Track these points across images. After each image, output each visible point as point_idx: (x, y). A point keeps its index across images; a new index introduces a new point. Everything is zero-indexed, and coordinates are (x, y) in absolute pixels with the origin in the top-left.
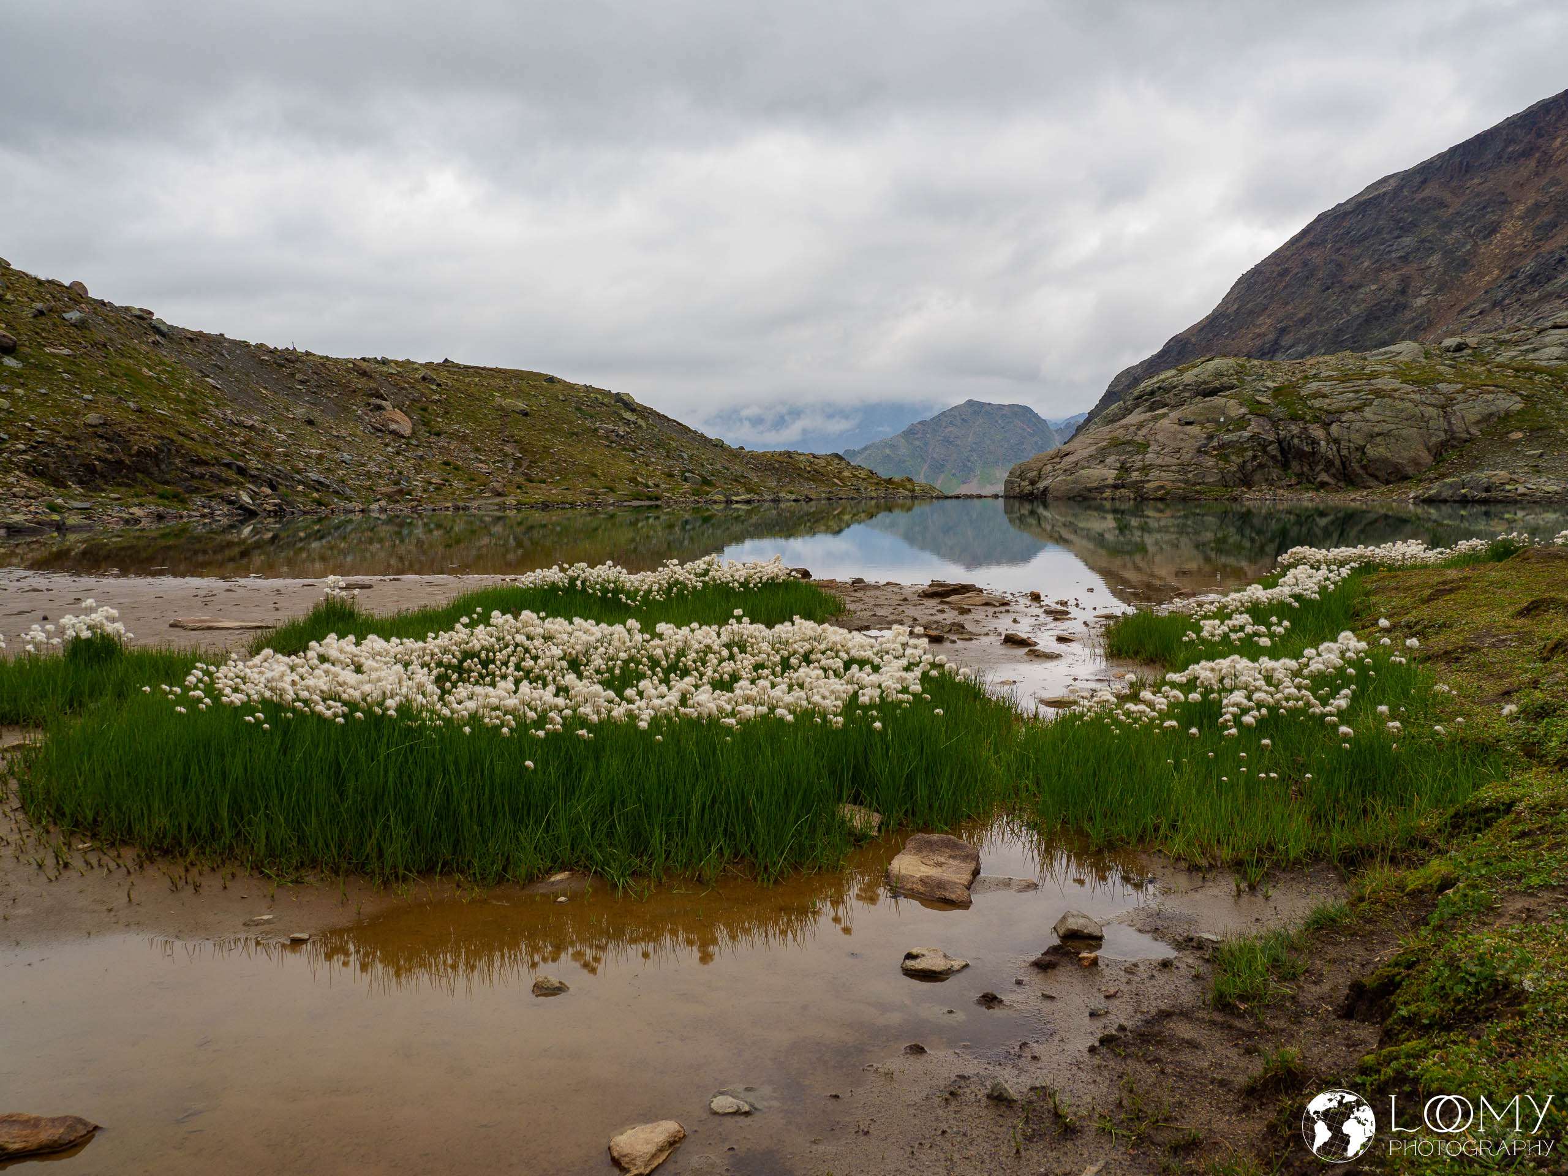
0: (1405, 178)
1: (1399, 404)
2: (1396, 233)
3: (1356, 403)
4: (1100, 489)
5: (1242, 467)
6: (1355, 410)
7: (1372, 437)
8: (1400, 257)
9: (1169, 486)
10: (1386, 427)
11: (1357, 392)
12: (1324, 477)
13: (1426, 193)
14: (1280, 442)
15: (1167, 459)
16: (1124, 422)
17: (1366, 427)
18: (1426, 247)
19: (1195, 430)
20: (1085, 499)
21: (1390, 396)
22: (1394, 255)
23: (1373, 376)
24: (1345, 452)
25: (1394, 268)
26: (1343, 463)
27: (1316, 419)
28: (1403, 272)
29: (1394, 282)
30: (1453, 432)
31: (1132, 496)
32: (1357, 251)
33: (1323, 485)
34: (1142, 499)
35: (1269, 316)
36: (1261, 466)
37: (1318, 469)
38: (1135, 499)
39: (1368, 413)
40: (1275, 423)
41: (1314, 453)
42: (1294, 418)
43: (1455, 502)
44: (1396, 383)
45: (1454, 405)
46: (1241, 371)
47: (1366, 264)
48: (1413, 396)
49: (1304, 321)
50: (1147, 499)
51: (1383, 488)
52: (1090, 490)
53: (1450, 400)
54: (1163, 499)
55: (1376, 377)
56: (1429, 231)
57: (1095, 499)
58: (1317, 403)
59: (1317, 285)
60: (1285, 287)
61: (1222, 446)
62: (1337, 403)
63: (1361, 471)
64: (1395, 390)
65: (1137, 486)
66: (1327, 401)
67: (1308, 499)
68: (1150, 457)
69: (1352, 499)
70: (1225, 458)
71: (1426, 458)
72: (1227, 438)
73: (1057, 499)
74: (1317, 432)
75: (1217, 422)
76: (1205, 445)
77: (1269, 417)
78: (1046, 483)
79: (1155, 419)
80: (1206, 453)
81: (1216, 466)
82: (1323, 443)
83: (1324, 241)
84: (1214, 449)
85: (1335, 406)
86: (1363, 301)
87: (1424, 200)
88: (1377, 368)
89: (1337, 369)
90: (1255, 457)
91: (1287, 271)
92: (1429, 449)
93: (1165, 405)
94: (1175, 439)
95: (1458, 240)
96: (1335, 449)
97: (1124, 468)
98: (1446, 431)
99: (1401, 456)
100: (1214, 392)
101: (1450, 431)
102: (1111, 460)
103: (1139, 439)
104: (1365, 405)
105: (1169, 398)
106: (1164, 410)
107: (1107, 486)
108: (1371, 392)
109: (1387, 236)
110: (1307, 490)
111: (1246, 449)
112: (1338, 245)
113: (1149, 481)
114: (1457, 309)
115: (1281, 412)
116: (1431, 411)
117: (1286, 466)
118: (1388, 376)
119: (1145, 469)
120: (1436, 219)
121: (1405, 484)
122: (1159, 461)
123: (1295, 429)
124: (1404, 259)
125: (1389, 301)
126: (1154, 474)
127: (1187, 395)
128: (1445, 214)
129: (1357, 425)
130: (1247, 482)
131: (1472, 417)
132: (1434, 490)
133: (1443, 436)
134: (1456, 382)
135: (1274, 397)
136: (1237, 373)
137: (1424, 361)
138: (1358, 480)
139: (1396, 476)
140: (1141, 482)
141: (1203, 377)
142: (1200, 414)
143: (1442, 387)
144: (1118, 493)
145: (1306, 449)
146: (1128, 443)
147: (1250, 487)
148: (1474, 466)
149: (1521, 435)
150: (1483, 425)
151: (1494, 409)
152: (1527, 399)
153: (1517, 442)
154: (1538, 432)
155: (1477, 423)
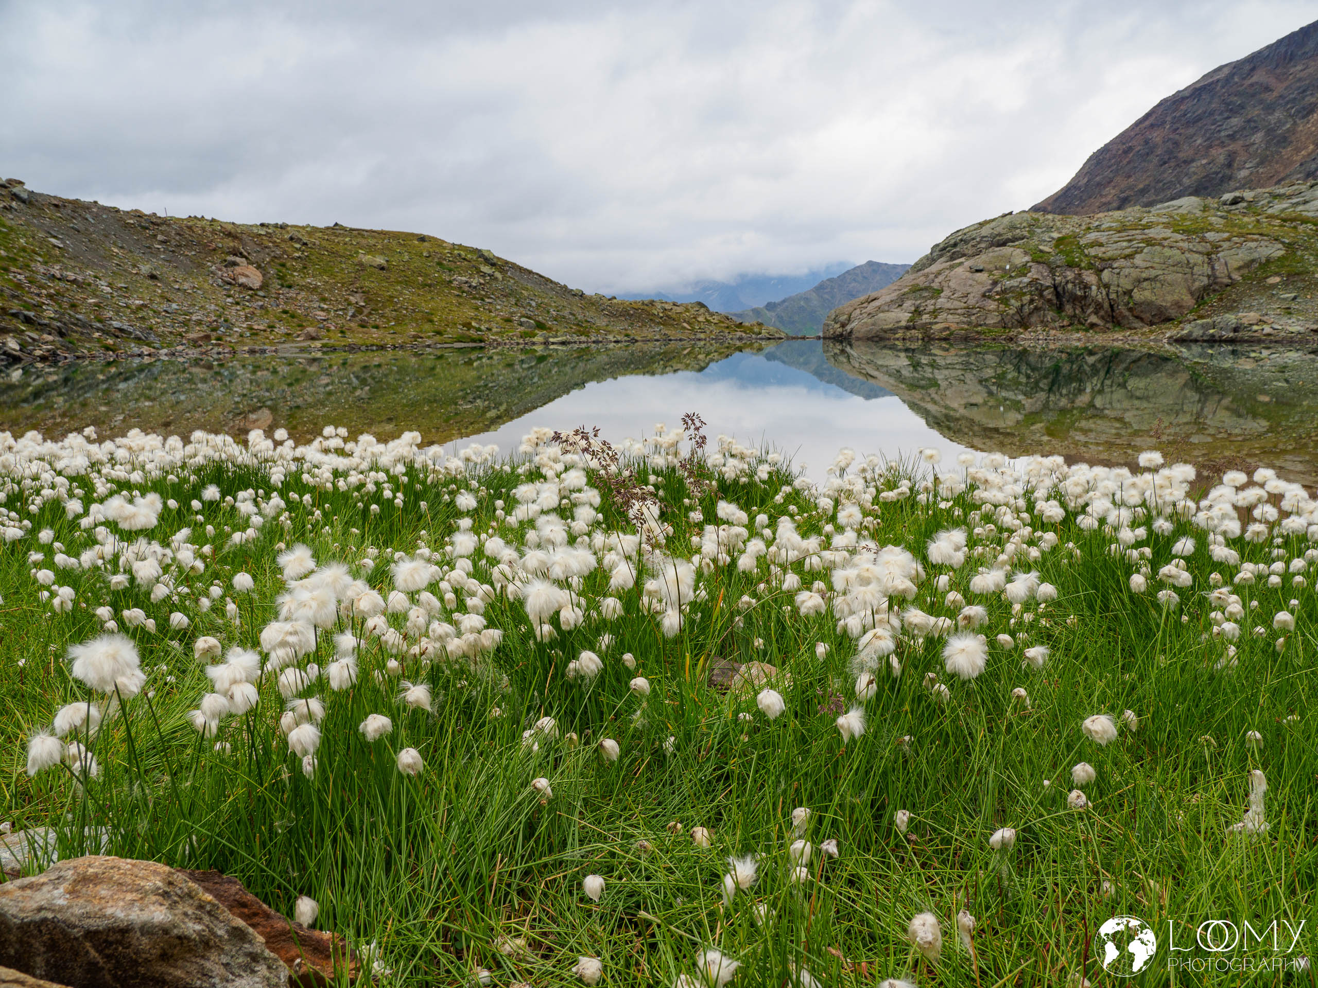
1: (1168, 252)
2: (1226, 114)
3: (1128, 251)
4: (894, 331)
5: (1020, 309)
6: (1126, 257)
7: (1139, 281)
8: (1228, 136)
9: (954, 327)
10: (1153, 273)
11: (1130, 241)
12: (1093, 319)
13: (1254, 79)
14: (1055, 287)
15: (956, 303)
16: (926, 271)
17: (1135, 273)
18: (1251, 126)
19: (983, 277)
20: (882, 339)
21: (1159, 244)
22: (1223, 134)
23: (1149, 226)
24: (1113, 296)
25: (1222, 144)
26: (1111, 306)
27: (1090, 266)
28: (1230, 148)
29: (1222, 157)
30: (1216, 278)
31: (920, 336)
32: (1191, 131)
33: (1093, 326)
34: (928, 339)
35: (1114, 187)
36: (1037, 309)
37: (1089, 311)
38: (923, 339)
39: (1138, 260)
40: (1052, 271)
41: (1085, 297)
42: (1070, 265)
43: (1204, 341)
44: (1168, 233)
45: (1218, 252)
46: (1034, 224)
48: (1181, 244)
50: (934, 339)
51: (1146, 329)
52: (885, 331)
53: (1216, 247)
54: (950, 339)
55: (1150, 227)
56: (1255, 112)
57: (889, 339)
58: (1093, 252)
59: (1156, 160)
61: (1004, 291)
62: (1110, 251)
63: (1127, 313)
64: (1165, 239)
65: (926, 327)
66: (1103, 249)
67: (1077, 339)
68: (942, 301)
69: (1116, 339)
70: (1005, 301)
71: (1189, 301)
72: (1010, 283)
73: (858, 339)
74: (1090, 277)
75: (1004, 269)
76: (990, 291)
77: (1047, 264)
78: (853, 325)
79: (952, 268)
80: (990, 297)
81: (997, 310)
82: (1094, 288)
83: (1164, 122)
84: (997, 293)
85: (1109, 254)
86: (1195, 173)
87: (1251, 85)
88: (1153, 219)
89: (1117, 221)
90: (1032, 301)
91: (1130, 149)
92: (1192, 294)
93: (964, 255)
94: (965, 285)
95: (1279, 120)
96: (1104, 293)
97: (917, 312)
98: (1209, 276)
99: (1165, 298)
100: (1004, 244)
101: (1213, 277)
102: (907, 304)
103: (935, 285)
104: (1136, 252)
105: (965, 249)
106: (962, 260)
107: (900, 328)
108: (1143, 241)
109: (1219, 118)
110: (1078, 331)
111: (1025, 294)
112: (1175, 126)
113: (937, 323)
115: (1060, 260)
116: (1196, 258)
117: (1060, 308)
118: (1161, 226)
119: (935, 313)
120: (1261, 102)
121: (1168, 325)
122: (948, 305)
123: (1070, 275)
124: (1232, 137)
125: (1217, 173)
126: (942, 317)
127: (983, 245)
128: (1270, 97)
129: (1127, 271)
130: (1024, 323)
131: (1234, 263)
132: (1186, 329)
133: (1205, 281)
134: (1224, 232)
135: (1057, 246)
136: (1030, 226)
137: (1199, 214)
138: (1125, 322)
139: (1161, 317)
140: (931, 324)
141: (999, 230)
142: (990, 262)
143: (1210, 236)
144: (908, 334)
145: (1079, 293)
146: (926, 289)
147: (1026, 329)
148: (1230, 309)
149: (1278, 280)
150: (1245, 271)
151: (1256, 255)
152: (1289, 246)
153: (1273, 286)
154: (1296, 277)
155: (1239, 269)
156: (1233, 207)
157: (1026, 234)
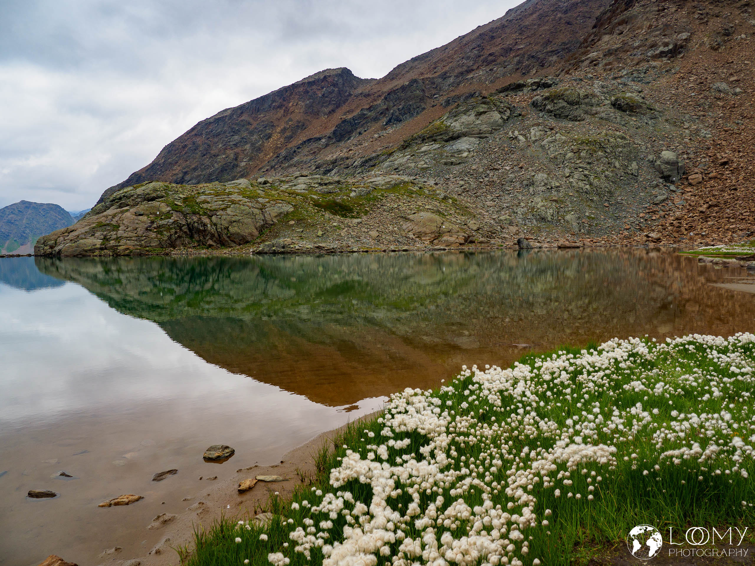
0: (235, 110)
1: (243, 208)
2: (232, 134)
3: (223, 206)
4: (92, 251)
5: (170, 237)
6: (222, 210)
7: (231, 222)
8: (234, 144)
9: (131, 248)
10: (237, 218)
11: (223, 201)
12: (210, 242)
13: (243, 118)
14: (188, 225)
15: (130, 233)
16: (105, 213)
17: (228, 218)
18: (244, 141)
19: (144, 218)
20: (84, 256)
21: (238, 203)
22: (231, 143)
24: (219, 230)
25: (232, 149)
26: (219, 235)
27: (205, 214)
28: (235, 151)
29: (232, 155)
30: (266, 221)
31: (111, 254)
32: (216, 140)
33: (210, 246)
34: (117, 255)
35: (179, 166)
36: (179, 237)
37: (207, 238)
38: (113, 256)
39: (229, 211)
40: (185, 215)
41: (205, 231)
42: (194, 213)
43: (271, 253)
44: (240, 198)
45: (266, 208)
46: (166, 189)
47: (220, 146)
48: (248, 204)
49: (195, 169)
50: (120, 255)
51: (238, 247)
52: (86, 251)
53: (264, 206)
54: (129, 255)
55: (231, 194)
56: (245, 134)
57: (90, 256)
58: (205, 206)
59: (199, 153)
60: (185, 153)
61: (159, 227)
62: (214, 206)
63: (227, 239)
64: (240, 201)
65: (114, 249)
66: (210, 205)
67: (204, 253)
68: (120, 233)
69: (224, 253)
70: (161, 233)
71: (256, 233)
72: (161, 222)
73: (67, 256)
74: (206, 220)
75: (156, 214)
76: (150, 227)
77: (182, 212)
78: (60, 247)
79: (122, 212)
80: (150, 230)
81: (156, 238)
82: (209, 225)
83: (202, 134)
84: (155, 228)
85: (213, 208)
86: (220, 162)
87: (242, 121)
88: (231, 190)
89: (213, 190)
90: (176, 233)
91: (186, 146)
92: (256, 229)
94: (134, 223)
95: (256, 140)
96: (214, 228)
97: (106, 239)
98: (263, 220)
99: (245, 231)
100: (153, 199)
102: (98, 234)
103: (114, 222)
104: (227, 207)
105: (130, 201)
106: (127, 208)
107: (96, 249)
108: (229, 201)
109: (228, 135)
110: (203, 248)
111: (171, 228)
112: (208, 136)
113: (120, 246)
114: (257, 168)
115: (187, 210)
116: (256, 211)
117: (192, 237)
118: (236, 194)
119: (118, 239)
120: (247, 129)
121: (248, 245)
122: (125, 235)
123: (195, 218)
125: (231, 163)
126: (123, 242)
127: (139, 200)
128: (251, 128)
129: (224, 217)
130: (173, 245)
131: (274, 214)
133: (262, 223)
134: (266, 198)
135: (184, 202)
136: (165, 190)
137: (250, 188)
138: (226, 243)
139: (244, 241)
140: (116, 246)
141: (147, 191)
142: (147, 210)
143: (260, 200)
144: (103, 253)
145: (201, 228)
146: (108, 225)
147: (174, 248)
148: (276, 237)
149: (293, 222)
150: (278, 218)
151: (282, 210)
152: (295, 206)
153: (292, 226)
154: (300, 221)
155: (276, 217)
156: (265, 186)
157: (164, 194)
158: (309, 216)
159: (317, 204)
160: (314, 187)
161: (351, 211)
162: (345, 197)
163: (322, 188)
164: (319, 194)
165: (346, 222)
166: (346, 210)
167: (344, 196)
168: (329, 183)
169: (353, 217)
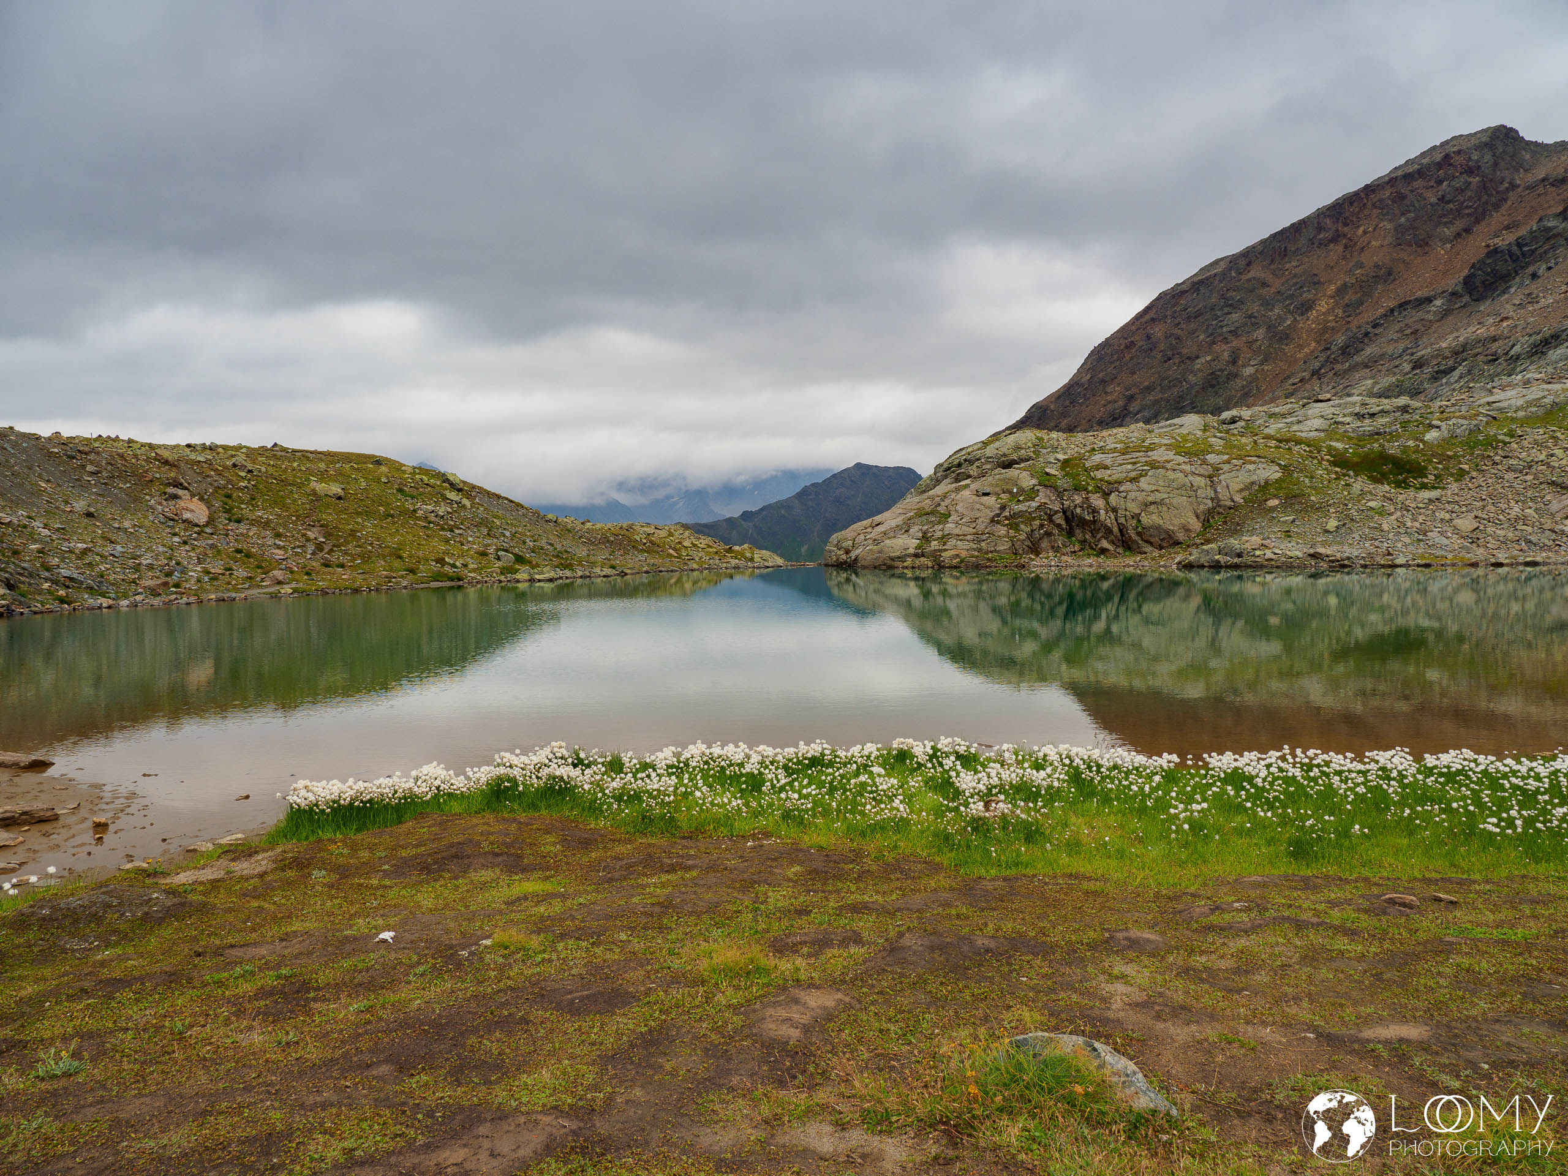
0: (1233, 261)
1: (1171, 475)
2: (1227, 309)
3: (1133, 474)
4: (901, 558)
5: (1030, 535)
6: (1133, 480)
7: (1146, 505)
8: (1230, 332)
9: (964, 554)
10: (1158, 497)
11: (1134, 463)
12: (1105, 544)
13: (1251, 274)
14: (1064, 512)
15: (964, 528)
16: (932, 492)
17: (1141, 497)
18: (1252, 322)
19: (991, 500)
20: (891, 567)
21: (1163, 467)
22: (1225, 330)
23: (1150, 449)
24: (1122, 520)
25: (1225, 340)
26: (1121, 531)
27: (1098, 489)
28: (1234, 344)
29: (1226, 354)
30: (1219, 501)
31: (930, 564)
32: (1193, 326)
33: (1103, 551)
34: (940, 567)
35: (1119, 385)
36: (1048, 534)
37: (1099, 536)
38: (933, 567)
39: (1143, 483)
40: (1060, 494)
41: (1094, 522)
42: (1077, 489)
43: (1211, 567)
44: (1170, 455)
45: (1219, 475)
46: (1039, 444)
47: (1201, 337)
48: (1183, 467)
49: (1149, 389)
50: (944, 567)
51: (1156, 553)
52: (892, 559)
53: (1217, 470)
54: (960, 567)
55: (1152, 450)
56: (1256, 308)
57: (897, 567)
58: (1099, 474)
59: (1159, 356)
61: (1013, 516)
62: (1115, 474)
63: (1137, 538)
64: (1168, 462)
65: (936, 555)
66: (1109, 472)
67: (1089, 564)
68: (950, 527)
69: (1130, 564)
70: (1014, 526)
71: (1196, 525)
72: (1022, 507)
73: (864, 567)
74: (1097, 501)
75: (1010, 492)
76: (998, 515)
77: (1053, 487)
78: (858, 552)
79: (958, 490)
80: (998, 522)
81: (1007, 536)
82: (1102, 512)
83: (1164, 317)
84: (1007, 518)
85: (1115, 477)
86: (1200, 370)
87: (1249, 280)
88: (1156, 440)
89: (1121, 442)
90: (1042, 526)
91: (1133, 344)
92: (1197, 517)
93: (969, 477)
94: (972, 509)
95: (1279, 317)
96: (1113, 517)
97: (926, 538)
98: (1212, 499)
99: (1171, 521)
100: (1008, 465)
101: (1216, 499)
102: (914, 530)
103: (942, 509)
104: (1141, 476)
105: (973, 471)
106: (968, 481)
107: (909, 556)
108: (1147, 463)
109: (1219, 313)
110: (1089, 556)
111: (1034, 519)
112: (1177, 321)
113: (946, 550)
114: (1280, 378)
115: (1063, 483)
116: (1199, 481)
117: (1070, 533)
118: (1163, 448)
119: (944, 539)
120: (1261, 298)
121: (1177, 549)
122: (957, 531)
123: (1078, 499)
124: (1234, 333)
125: (1222, 371)
126: (952, 542)
127: (989, 466)
128: (1268, 293)
129: (1132, 495)
130: (1035, 550)
131: (1235, 486)
132: (1194, 556)
133: (1210, 504)
134: (1224, 454)
135: (1062, 468)
136: (1034, 446)
137: (1199, 433)
138: (1135, 546)
139: (1169, 541)
140: (940, 551)
141: (1004, 450)
142: (997, 485)
143: (1211, 458)
144: (917, 562)
145: (1088, 518)
146: (932, 513)
147: (1037, 554)
148: (1235, 532)
149: (1276, 502)
150: (1246, 493)
151: (1255, 478)
152: (1284, 468)
153: (1273, 509)
154: (1293, 499)
155: (1241, 490)
156: (1232, 426)
157: (1032, 455)
158: (1315, 488)
159: (1340, 461)
160: (1343, 423)
161: (1420, 472)
162: (1411, 443)
163: (1359, 424)
164: (1350, 438)
165: (1401, 498)
166: (1409, 471)
167: (1408, 439)
168: (1382, 411)
169: (1424, 486)
